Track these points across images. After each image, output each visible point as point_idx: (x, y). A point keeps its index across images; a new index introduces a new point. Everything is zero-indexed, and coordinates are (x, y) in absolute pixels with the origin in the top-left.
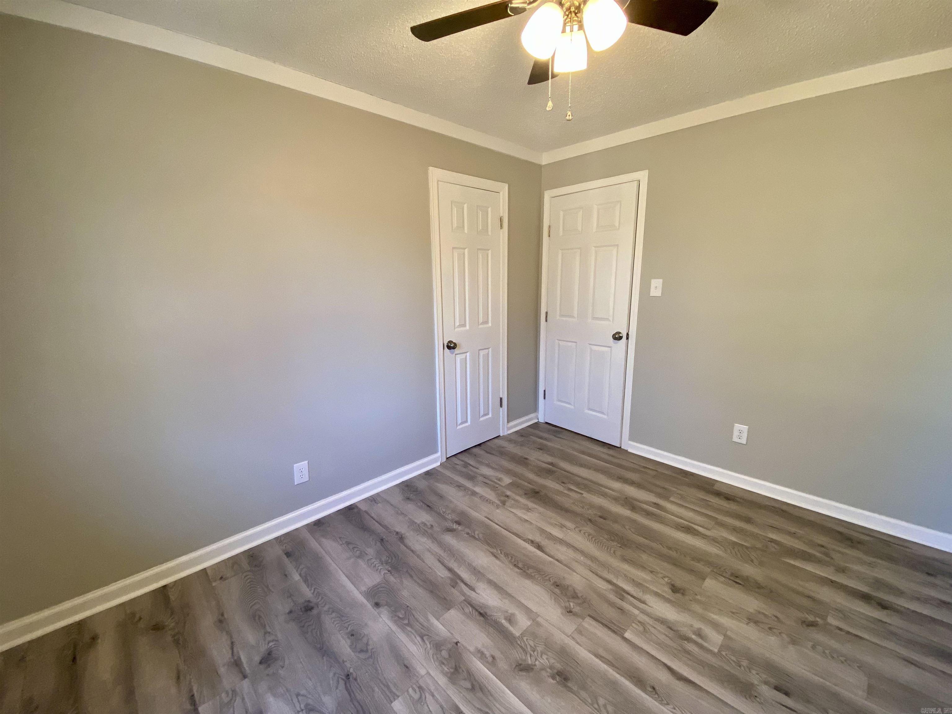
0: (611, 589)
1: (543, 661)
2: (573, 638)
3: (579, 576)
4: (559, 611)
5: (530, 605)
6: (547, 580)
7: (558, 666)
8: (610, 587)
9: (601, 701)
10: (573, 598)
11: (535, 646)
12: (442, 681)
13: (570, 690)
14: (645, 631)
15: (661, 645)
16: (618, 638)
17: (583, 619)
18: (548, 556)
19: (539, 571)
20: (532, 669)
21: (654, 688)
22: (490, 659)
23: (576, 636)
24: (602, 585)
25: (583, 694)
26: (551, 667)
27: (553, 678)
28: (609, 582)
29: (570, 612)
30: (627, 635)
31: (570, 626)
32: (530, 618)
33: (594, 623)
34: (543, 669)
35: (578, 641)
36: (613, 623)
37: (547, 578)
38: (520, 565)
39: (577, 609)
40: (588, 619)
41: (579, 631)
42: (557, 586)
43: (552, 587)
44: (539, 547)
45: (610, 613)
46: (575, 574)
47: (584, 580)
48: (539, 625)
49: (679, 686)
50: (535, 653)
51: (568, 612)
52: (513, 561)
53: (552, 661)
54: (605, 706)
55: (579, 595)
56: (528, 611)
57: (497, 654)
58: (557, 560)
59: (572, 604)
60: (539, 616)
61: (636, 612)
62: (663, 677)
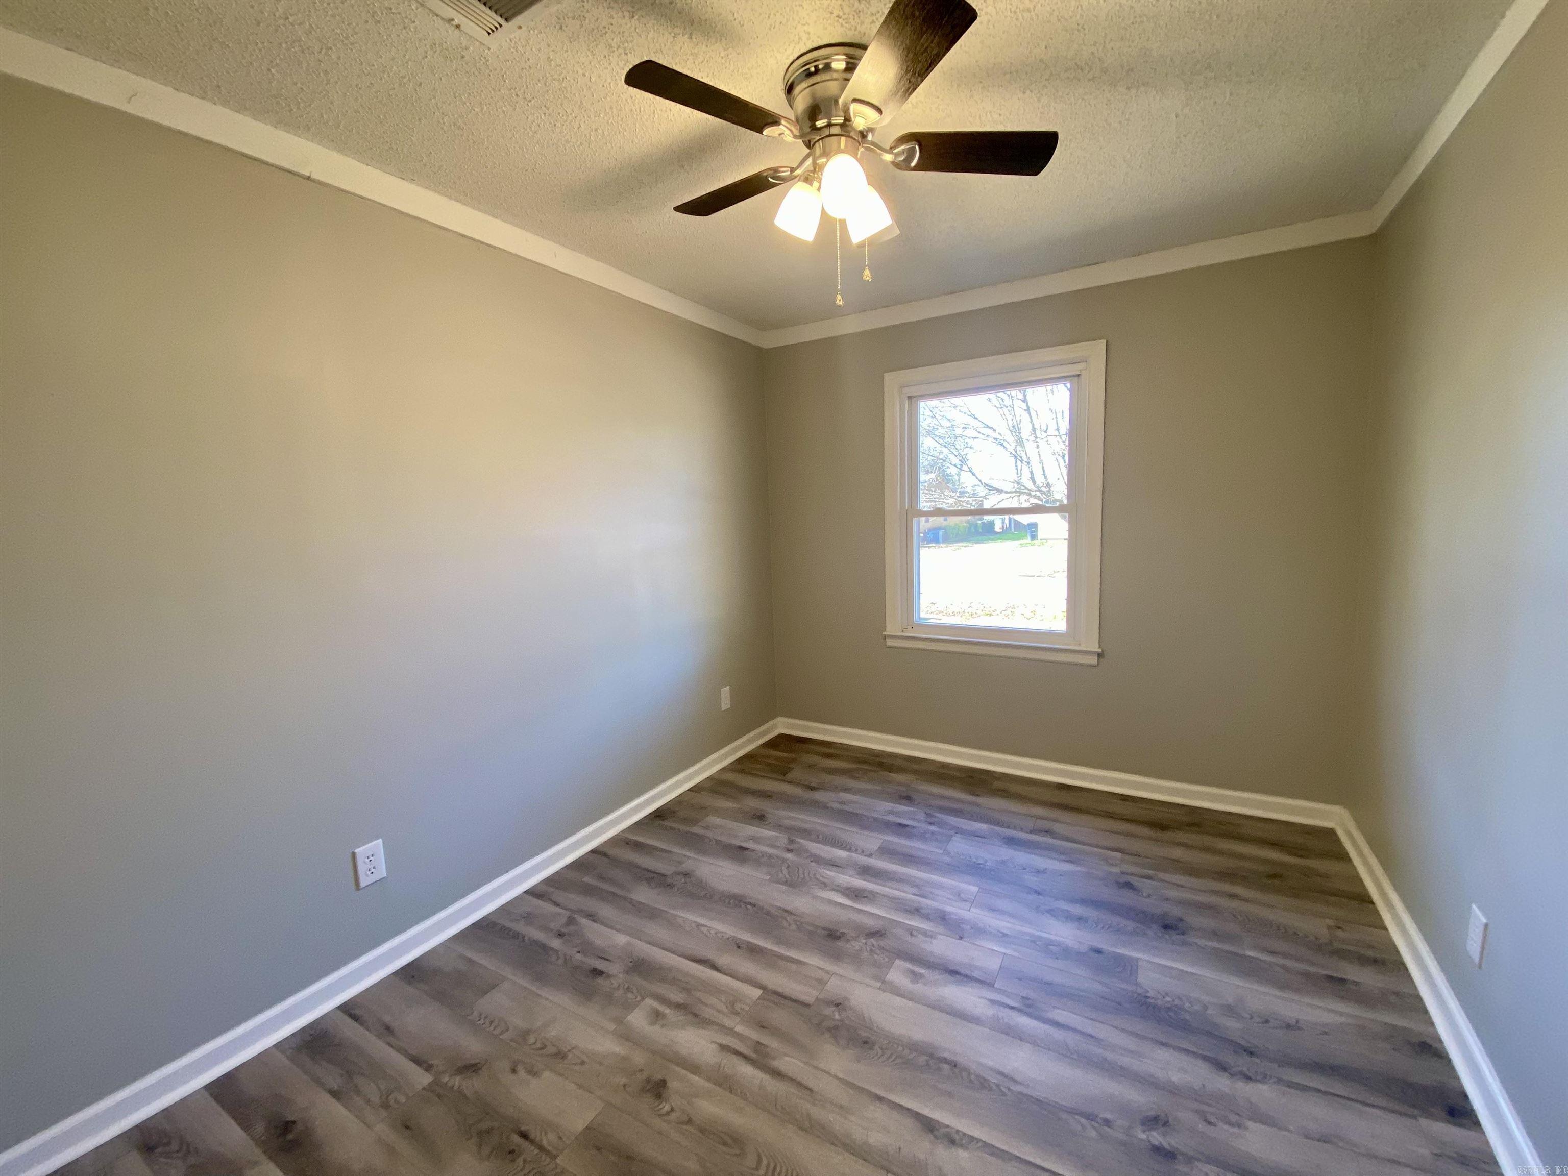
0: (774, 1058)
1: (857, 945)
2: (827, 972)
3: (833, 1071)
4: (853, 1003)
5: (898, 1001)
6: (887, 1049)
7: (840, 944)
8: (776, 1064)
9: (793, 927)
10: (836, 1028)
11: (871, 955)
12: (948, 909)
13: (824, 929)
14: (733, 1003)
15: (716, 990)
16: (771, 986)
17: (817, 999)
18: (901, 1106)
19: (904, 1063)
20: (866, 935)
21: (739, 947)
22: (915, 933)
23: (825, 977)
24: (790, 1063)
25: (811, 928)
26: (848, 941)
27: (843, 933)
28: (777, 1074)
29: (837, 1005)
30: (757, 993)
31: (835, 987)
32: (891, 983)
33: (803, 998)
34: (856, 938)
35: (820, 971)
36: (775, 1003)
37: (888, 1053)
38: (946, 1067)
39: (828, 1011)
40: (810, 999)
41: (822, 982)
42: (866, 1043)
43: (873, 1038)
44: (929, 1126)
45: (780, 1017)
46: (841, 1075)
47: (822, 1066)
48: (876, 978)
49: (709, 954)
50: (868, 949)
51: (841, 1004)
52: (964, 1074)
53: (848, 946)
54: (790, 925)
55: (827, 1035)
56: (898, 992)
57: (909, 938)
58: (880, 1099)
59: (837, 1017)
60: (879, 989)
61: (739, 1029)
62: (724, 960)
